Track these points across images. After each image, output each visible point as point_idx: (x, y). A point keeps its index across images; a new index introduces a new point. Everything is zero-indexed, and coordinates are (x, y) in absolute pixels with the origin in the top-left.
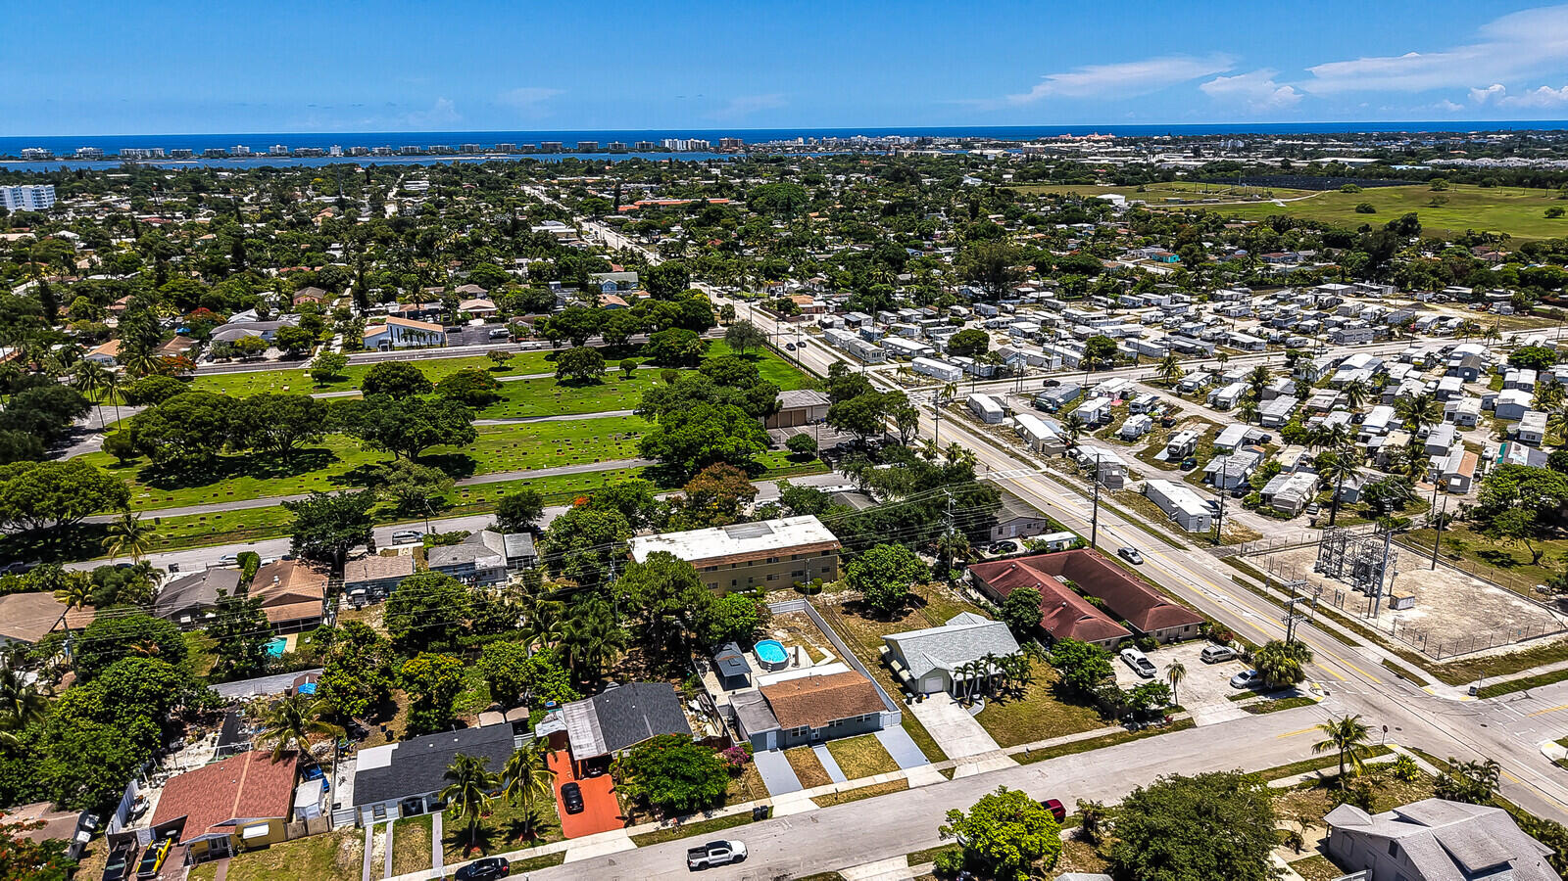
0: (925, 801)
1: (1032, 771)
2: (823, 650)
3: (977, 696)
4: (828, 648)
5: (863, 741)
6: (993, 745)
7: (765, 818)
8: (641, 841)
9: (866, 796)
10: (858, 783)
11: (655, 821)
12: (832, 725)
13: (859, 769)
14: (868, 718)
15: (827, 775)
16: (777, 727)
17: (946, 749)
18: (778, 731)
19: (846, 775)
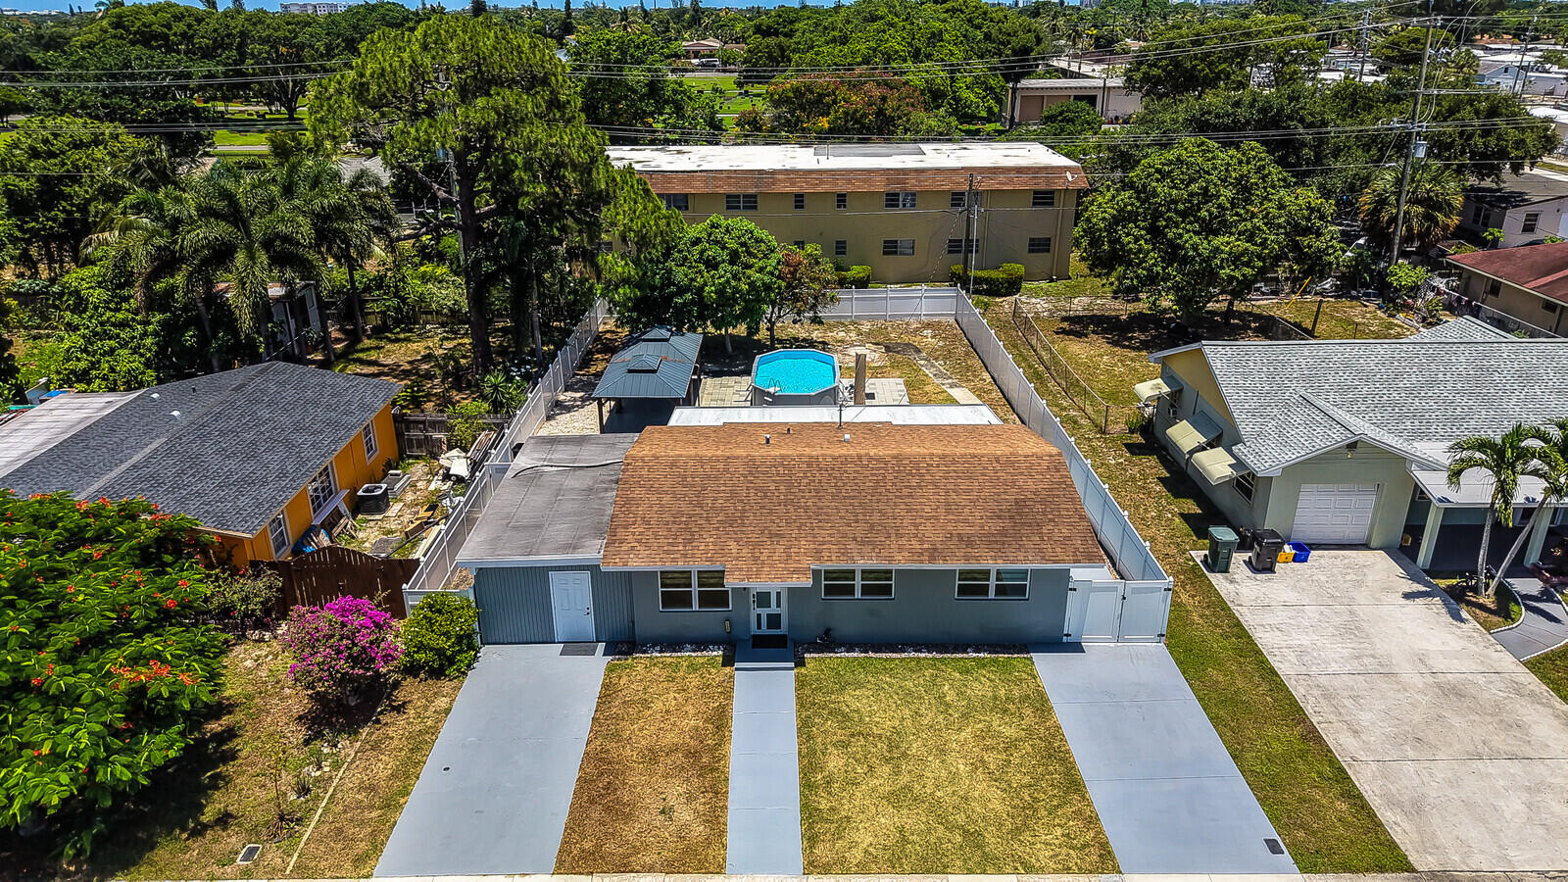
2: (963, 395)
3: (1535, 584)
5: (974, 679)
12: (837, 584)
13: (888, 819)
14: (1012, 589)
15: (715, 820)
16: (592, 551)
17: (1393, 803)
18: (594, 569)
19: (811, 839)
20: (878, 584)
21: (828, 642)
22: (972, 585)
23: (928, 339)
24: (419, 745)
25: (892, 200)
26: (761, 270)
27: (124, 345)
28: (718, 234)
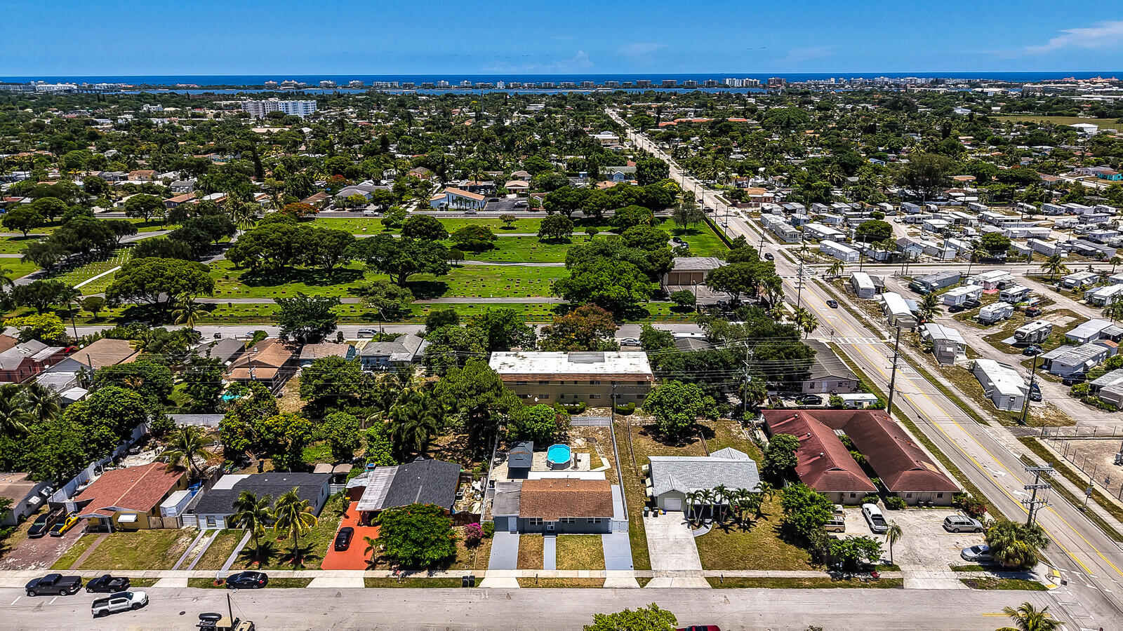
0: (609, 600)
1: (719, 595)
2: (605, 461)
3: (708, 521)
4: (609, 460)
5: (589, 539)
6: (697, 565)
7: (472, 585)
8: (371, 583)
9: (562, 586)
10: (562, 574)
11: (390, 569)
12: (564, 521)
13: (570, 562)
14: (598, 521)
15: (542, 562)
16: (517, 514)
17: (654, 560)
18: (517, 517)
19: (557, 565)
20: (572, 521)
21: (563, 532)
22: (591, 521)
23: (600, 436)
24: (489, 550)
25: (592, 382)
26: (550, 423)
27: (385, 450)
28: (538, 413)
